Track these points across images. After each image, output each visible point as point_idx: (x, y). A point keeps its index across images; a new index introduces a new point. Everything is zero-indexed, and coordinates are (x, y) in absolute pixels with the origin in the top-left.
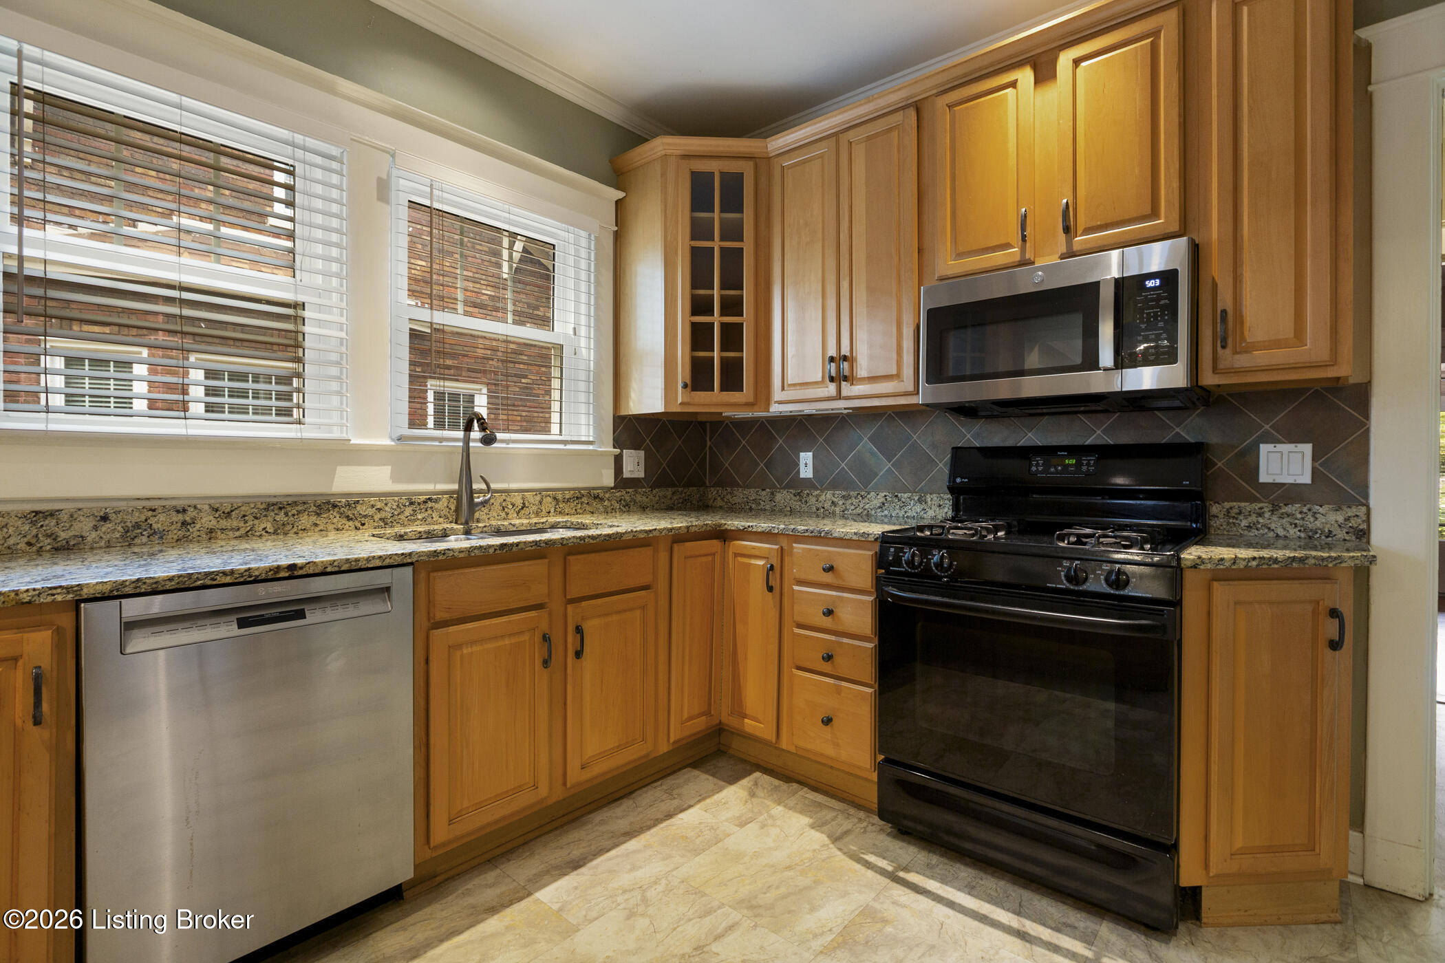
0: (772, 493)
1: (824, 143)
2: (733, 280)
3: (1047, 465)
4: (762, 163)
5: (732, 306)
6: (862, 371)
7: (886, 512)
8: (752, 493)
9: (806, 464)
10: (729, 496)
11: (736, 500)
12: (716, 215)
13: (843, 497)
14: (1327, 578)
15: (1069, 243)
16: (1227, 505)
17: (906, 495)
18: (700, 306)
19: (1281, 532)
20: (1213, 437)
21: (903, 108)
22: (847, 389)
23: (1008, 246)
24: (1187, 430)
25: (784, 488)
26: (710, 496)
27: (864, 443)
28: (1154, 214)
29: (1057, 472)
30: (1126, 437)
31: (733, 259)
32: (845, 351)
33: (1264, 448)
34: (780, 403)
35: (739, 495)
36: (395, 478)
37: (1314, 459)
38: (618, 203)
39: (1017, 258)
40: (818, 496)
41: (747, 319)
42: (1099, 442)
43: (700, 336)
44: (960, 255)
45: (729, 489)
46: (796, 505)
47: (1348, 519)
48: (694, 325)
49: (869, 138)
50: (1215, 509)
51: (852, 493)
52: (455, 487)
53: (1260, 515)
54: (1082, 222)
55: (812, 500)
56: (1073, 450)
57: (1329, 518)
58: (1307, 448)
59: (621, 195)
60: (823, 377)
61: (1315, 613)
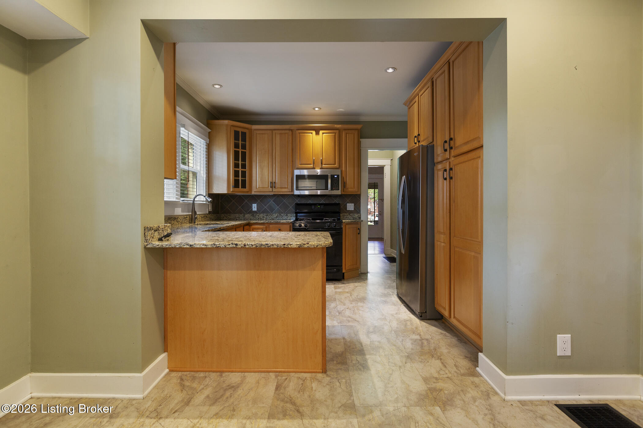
0: (244, 215)
1: (269, 131)
2: (244, 159)
3: (315, 207)
4: (250, 130)
5: (244, 166)
6: (278, 185)
7: (278, 218)
8: (237, 215)
9: (255, 207)
10: (229, 216)
11: (232, 217)
12: (240, 142)
13: (266, 215)
14: (358, 224)
15: (322, 166)
16: (343, 214)
17: (283, 214)
18: (236, 166)
19: (350, 218)
20: (340, 203)
21: (289, 130)
22: (274, 190)
23: (311, 164)
24: (336, 201)
25: (248, 213)
26: (222, 216)
27: (271, 202)
28: (335, 164)
29: (317, 209)
30: (327, 202)
31: (244, 154)
32: (274, 181)
33: (348, 204)
34: (255, 192)
35: (232, 216)
36: (182, 211)
37: (354, 206)
38: (209, 133)
39: (312, 167)
40: (259, 215)
41: (247, 170)
42: (323, 203)
43: (236, 174)
44: (301, 164)
45: (229, 214)
46: (252, 218)
47: (358, 216)
48: (235, 170)
49: (280, 134)
50: (341, 215)
51: (268, 214)
52: (191, 213)
53: (347, 216)
54: (324, 163)
55: (257, 216)
56: (320, 204)
57: (356, 216)
58: (353, 204)
59: (210, 130)
60: (268, 186)
61: (357, 229)
